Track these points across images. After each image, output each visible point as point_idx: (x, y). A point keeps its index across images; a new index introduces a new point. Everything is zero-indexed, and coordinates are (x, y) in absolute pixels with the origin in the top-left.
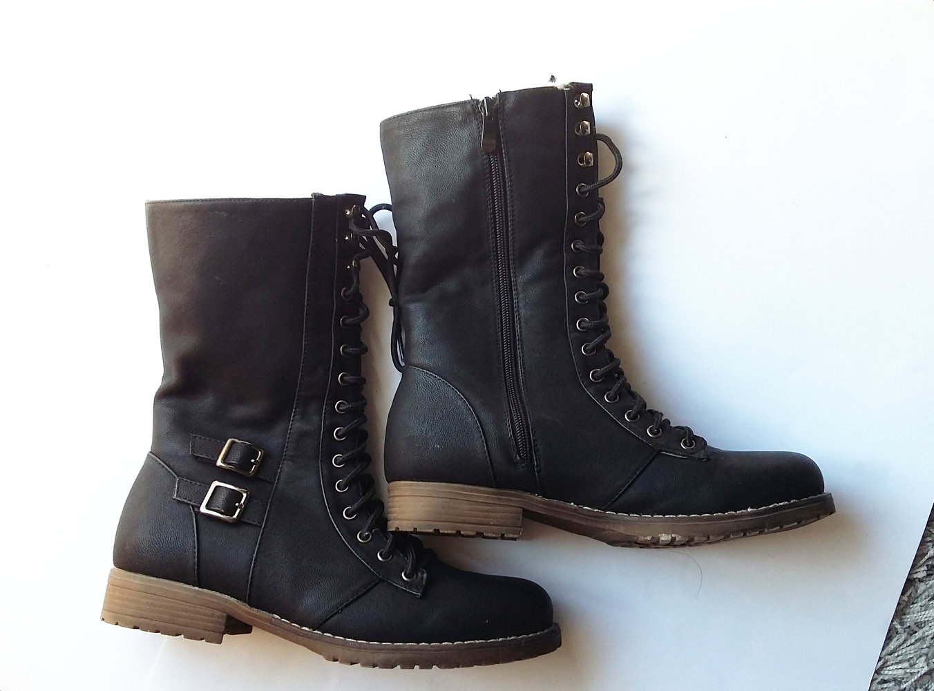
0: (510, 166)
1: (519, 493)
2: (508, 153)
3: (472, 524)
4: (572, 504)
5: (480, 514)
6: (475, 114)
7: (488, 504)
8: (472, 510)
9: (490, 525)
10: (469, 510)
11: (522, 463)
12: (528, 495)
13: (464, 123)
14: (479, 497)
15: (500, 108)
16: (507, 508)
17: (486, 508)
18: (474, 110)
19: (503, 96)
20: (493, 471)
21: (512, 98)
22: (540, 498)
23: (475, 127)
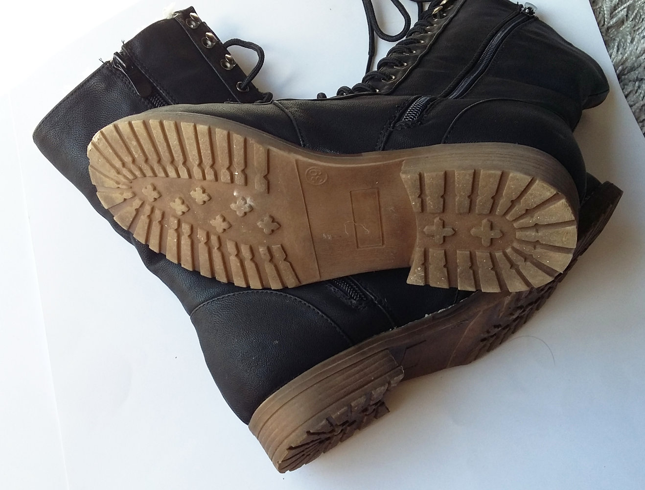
0: (172, 97)
1: (375, 337)
2: (163, 87)
3: (357, 389)
4: (426, 315)
5: (357, 376)
6: (115, 74)
7: (355, 364)
8: (347, 378)
9: (372, 381)
10: (344, 380)
11: (361, 304)
12: (383, 334)
13: (110, 86)
14: (345, 362)
15: (132, 56)
16: (376, 357)
17: (357, 368)
18: (111, 71)
19: (127, 46)
20: (340, 329)
21: (137, 44)
22: (396, 330)
23: (122, 85)
